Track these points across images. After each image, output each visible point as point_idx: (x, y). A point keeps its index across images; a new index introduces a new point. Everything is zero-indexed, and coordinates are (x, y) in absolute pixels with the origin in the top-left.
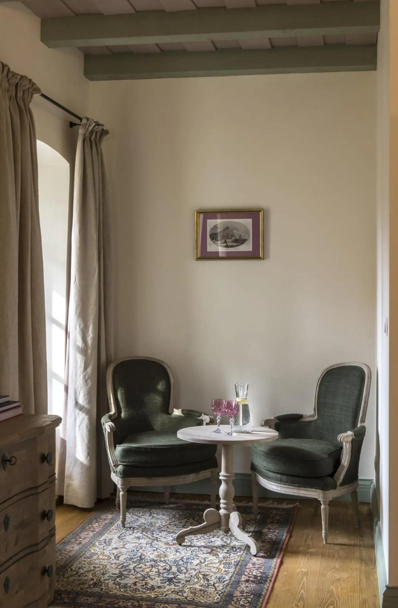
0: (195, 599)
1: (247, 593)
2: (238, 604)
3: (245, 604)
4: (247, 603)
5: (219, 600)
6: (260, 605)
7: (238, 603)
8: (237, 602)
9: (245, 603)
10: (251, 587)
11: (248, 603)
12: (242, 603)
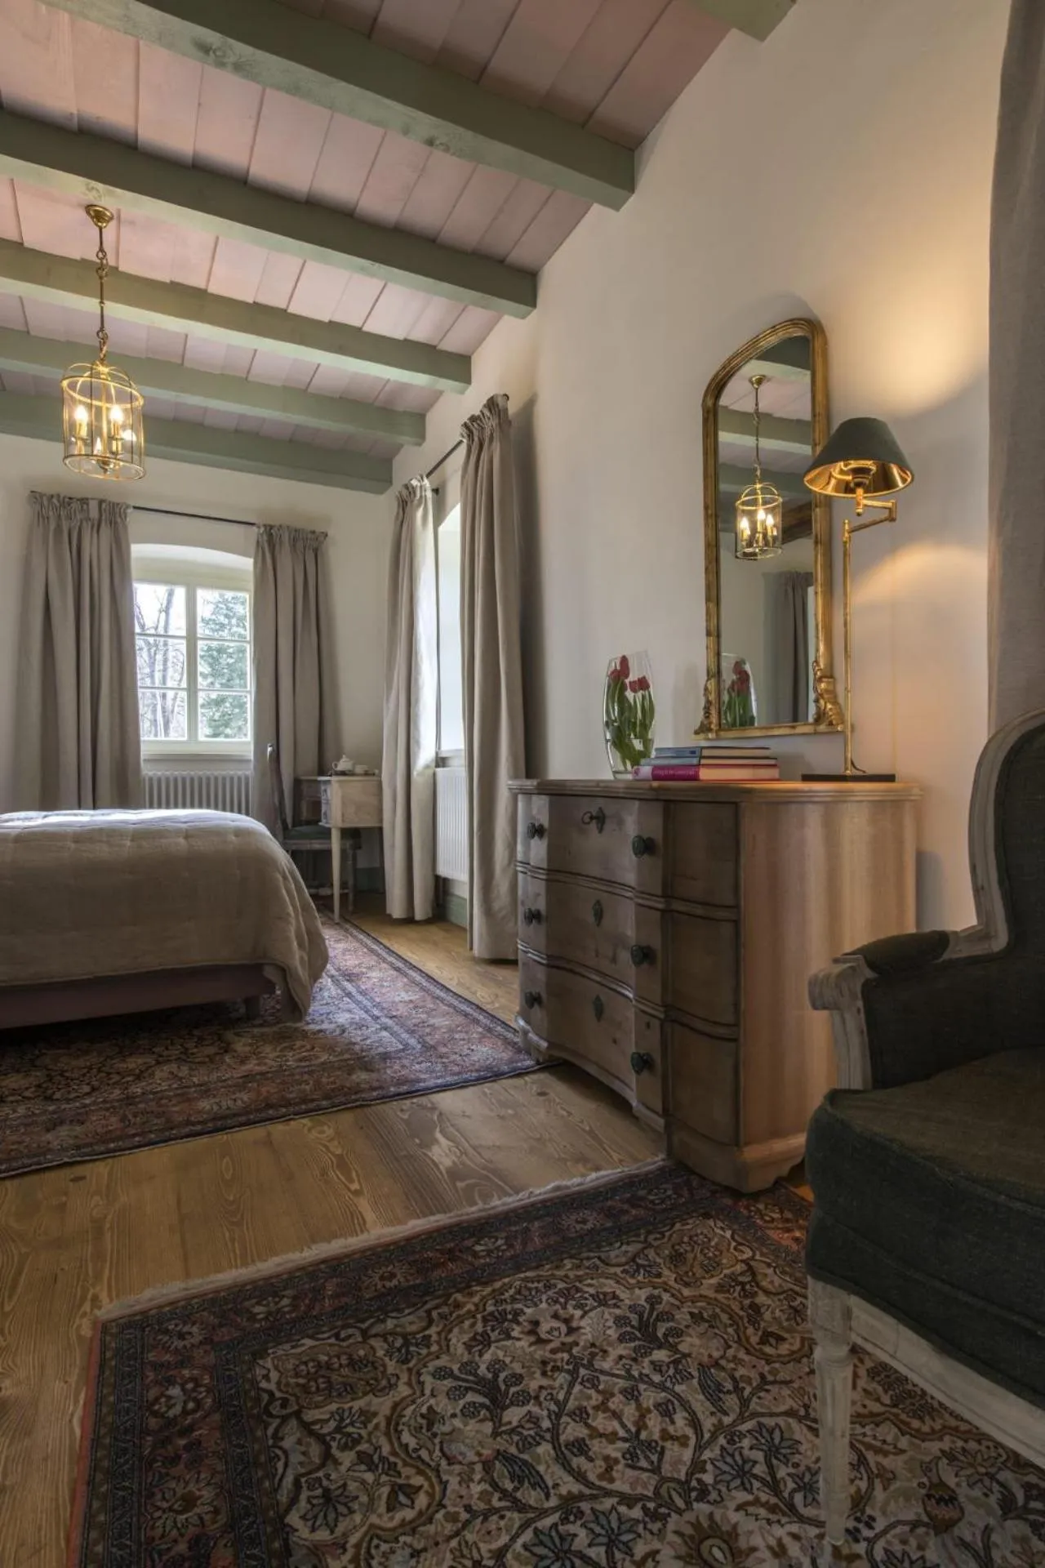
0: (332, 1340)
1: (175, 1459)
2: (186, 1382)
3: (162, 1395)
4: (157, 1400)
5: (259, 1372)
6: (105, 1410)
7: (190, 1386)
8: (194, 1390)
9: (163, 1400)
10: (170, 1509)
11: (153, 1404)
12: (175, 1391)
